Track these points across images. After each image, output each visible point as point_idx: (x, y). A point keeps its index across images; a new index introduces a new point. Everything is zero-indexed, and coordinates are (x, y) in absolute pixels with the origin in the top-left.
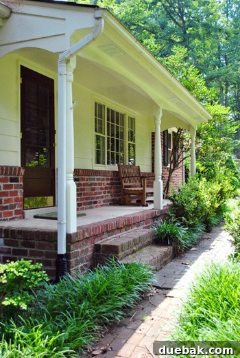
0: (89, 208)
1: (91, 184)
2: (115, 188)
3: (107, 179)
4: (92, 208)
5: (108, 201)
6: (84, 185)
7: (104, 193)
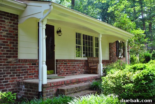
0: (72, 75)
1: (73, 65)
2: (86, 67)
3: (82, 63)
4: (74, 75)
5: (83, 72)
6: (69, 66)
7: (81, 69)
